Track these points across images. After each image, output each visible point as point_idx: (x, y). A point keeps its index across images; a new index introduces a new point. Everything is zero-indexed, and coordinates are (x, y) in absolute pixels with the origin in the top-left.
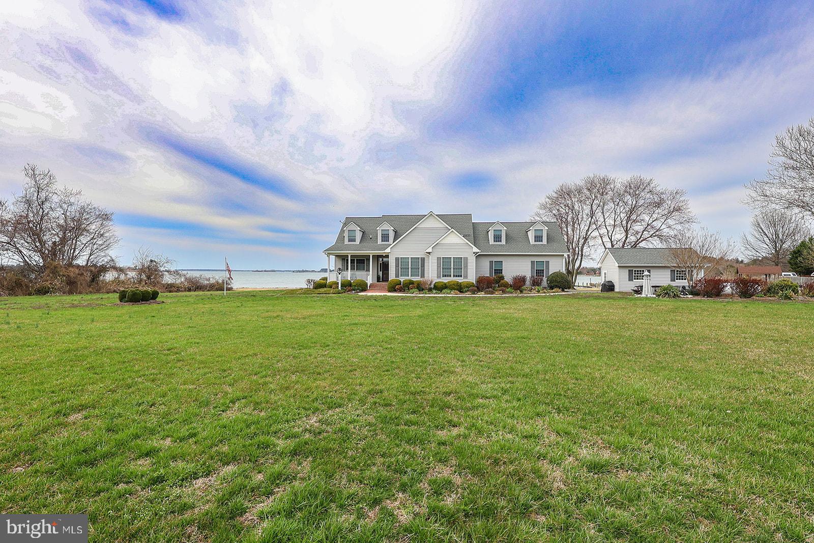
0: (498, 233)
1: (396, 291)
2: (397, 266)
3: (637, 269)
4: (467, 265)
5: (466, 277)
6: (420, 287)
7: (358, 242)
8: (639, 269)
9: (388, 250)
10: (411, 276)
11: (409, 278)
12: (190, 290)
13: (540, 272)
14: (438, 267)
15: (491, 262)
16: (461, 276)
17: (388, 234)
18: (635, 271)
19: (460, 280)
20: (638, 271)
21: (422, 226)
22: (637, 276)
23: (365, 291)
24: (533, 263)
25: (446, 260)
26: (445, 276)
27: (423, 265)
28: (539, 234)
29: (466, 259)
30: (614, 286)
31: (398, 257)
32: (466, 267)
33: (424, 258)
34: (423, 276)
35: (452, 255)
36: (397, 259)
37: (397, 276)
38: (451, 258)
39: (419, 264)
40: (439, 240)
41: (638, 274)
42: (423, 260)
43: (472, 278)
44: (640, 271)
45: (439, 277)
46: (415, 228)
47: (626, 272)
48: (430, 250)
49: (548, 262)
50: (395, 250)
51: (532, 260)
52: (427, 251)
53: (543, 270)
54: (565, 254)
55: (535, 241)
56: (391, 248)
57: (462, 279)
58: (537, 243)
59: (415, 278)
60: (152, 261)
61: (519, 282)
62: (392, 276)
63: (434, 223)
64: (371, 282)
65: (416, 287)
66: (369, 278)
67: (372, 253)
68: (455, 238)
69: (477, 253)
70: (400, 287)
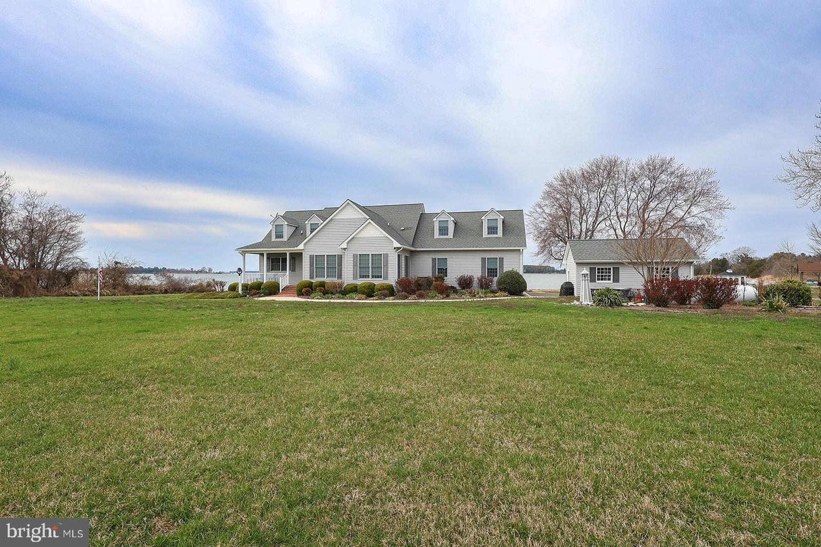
0: (443, 225)
1: (303, 295)
2: (311, 265)
3: (600, 267)
4: (387, 264)
5: (386, 278)
6: (342, 290)
7: (285, 239)
8: (604, 267)
9: (301, 247)
10: (328, 277)
11: (325, 279)
12: (166, 292)
13: (492, 272)
14: (355, 266)
15: (434, 260)
16: (381, 277)
18: (598, 269)
19: (377, 282)
20: (602, 269)
21: (338, 217)
22: (602, 276)
23: (278, 294)
24: (483, 260)
25: (363, 257)
26: (361, 277)
27: (340, 265)
28: (493, 225)
29: (386, 256)
30: (573, 289)
31: (312, 254)
32: (386, 265)
34: (340, 277)
35: (370, 252)
36: (311, 257)
37: (312, 277)
38: (369, 254)
39: (336, 262)
40: (355, 234)
41: (602, 273)
42: (340, 257)
43: (392, 278)
44: (606, 269)
45: (355, 278)
46: (332, 219)
47: (586, 271)
48: (344, 245)
49: (501, 260)
50: (308, 246)
51: (484, 257)
52: (341, 246)
53: (497, 270)
54: (521, 248)
55: (488, 234)
56: (305, 244)
57: (382, 281)
58: (490, 236)
59: (335, 280)
60: (116, 263)
61: (465, 283)
62: (306, 277)
63: (352, 214)
64: (288, 284)
65: (325, 290)
66: (284, 279)
67: (288, 250)
68: (374, 231)
69: (398, 248)
70: (306, 290)
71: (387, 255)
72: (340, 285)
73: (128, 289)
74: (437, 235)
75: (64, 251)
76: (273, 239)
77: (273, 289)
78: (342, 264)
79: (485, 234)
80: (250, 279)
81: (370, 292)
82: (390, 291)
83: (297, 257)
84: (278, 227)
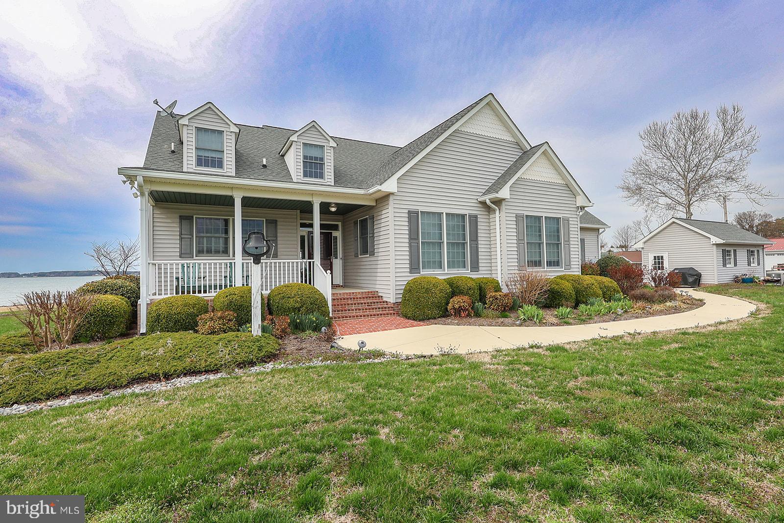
1: (448, 317)
2: (413, 236)
4: (568, 238)
5: (568, 266)
9: (390, 186)
10: (448, 266)
14: (520, 241)
16: (559, 263)
17: (322, 159)
21: (471, 129)
25: (533, 223)
26: (531, 264)
27: (475, 238)
29: (566, 222)
31: (413, 208)
33: (476, 217)
34: (475, 267)
35: (544, 210)
36: (413, 216)
37: (414, 267)
38: (542, 217)
40: (522, 170)
42: (474, 219)
43: (572, 266)
46: (455, 132)
48: (506, 194)
56: (397, 181)
57: (562, 271)
70: (459, 302)
71: (568, 220)
76: (190, 166)
78: (477, 237)
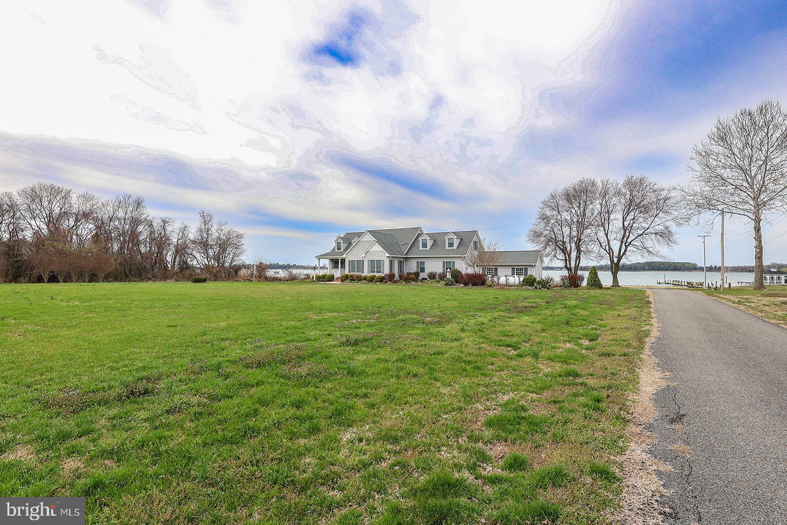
0: (424, 242)
1: (343, 281)
5: (383, 273)
6: (359, 279)
7: (341, 251)
9: (344, 256)
10: (357, 272)
11: (354, 273)
15: (418, 262)
19: (378, 275)
21: (362, 240)
23: (333, 280)
24: (444, 262)
25: (372, 262)
26: (371, 272)
28: (451, 241)
33: (362, 261)
34: (363, 272)
37: (349, 272)
39: (360, 263)
40: (368, 249)
43: (386, 273)
45: (368, 273)
46: (359, 241)
48: (363, 255)
49: (454, 263)
50: (348, 255)
54: (463, 256)
55: (449, 247)
56: (346, 254)
57: (380, 274)
58: (450, 248)
59: (359, 274)
60: (261, 263)
61: (432, 276)
62: (347, 272)
63: (369, 238)
64: (339, 276)
65: (352, 279)
66: (337, 273)
67: (339, 257)
68: (378, 248)
69: (389, 257)
70: (345, 278)
71: (384, 260)
72: (361, 276)
73: (267, 279)
74: (421, 248)
75: (235, 255)
76: (336, 250)
77: (331, 278)
78: (363, 265)
79: (447, 248)
80: (321, 273)
81: (372, 280)
82: (382, 280)
83: (343, 261)
84: (338, 244)
